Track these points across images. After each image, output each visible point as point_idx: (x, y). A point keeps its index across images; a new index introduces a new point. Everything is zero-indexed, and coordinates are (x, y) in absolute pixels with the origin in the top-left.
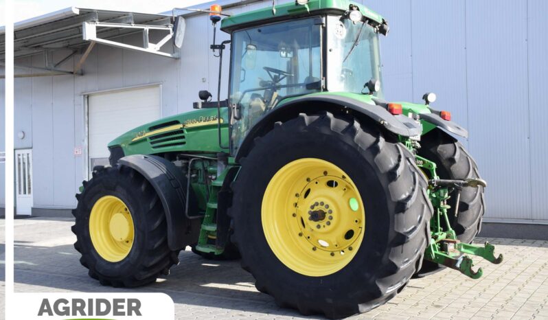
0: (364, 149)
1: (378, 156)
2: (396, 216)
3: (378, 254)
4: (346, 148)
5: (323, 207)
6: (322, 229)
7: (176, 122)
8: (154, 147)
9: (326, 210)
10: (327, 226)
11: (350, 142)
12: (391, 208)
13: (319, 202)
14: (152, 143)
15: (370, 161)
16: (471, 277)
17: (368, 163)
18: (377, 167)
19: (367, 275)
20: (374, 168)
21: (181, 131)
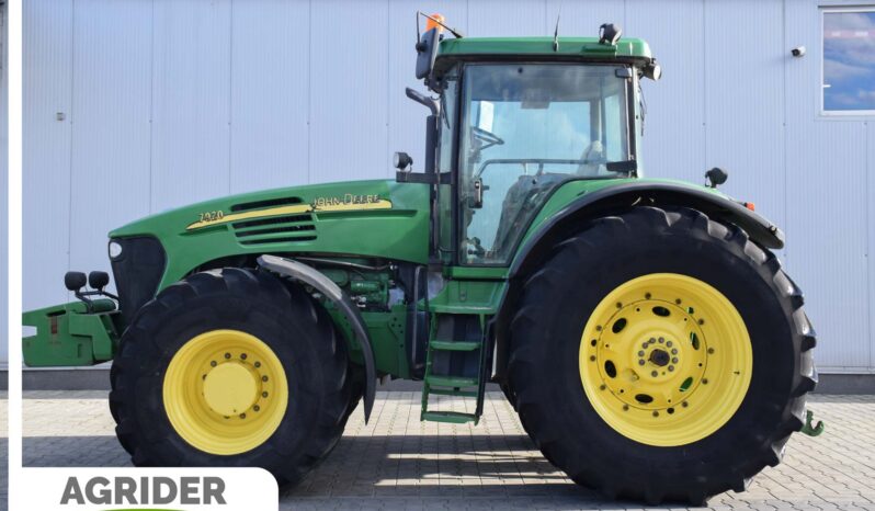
0: (759, 264)
1: (779, 273)
2: (802, 355)
3: (777, 407)
4: (733, 261)
5: (664, 345)
6: (660, 378)
7: (295, 201)
8: (244, 243)
9: (669, 350)
10: (667, 372)
11: (739, 254)
12: (797, 344)
13: (657, 338)
14: (238, 235)
15: (768, 281)
16: (810, 434)
17: (765, 283)
18: (777, 289)
19: (760, 438)
20: (774, 290)
21: (306, 217)
